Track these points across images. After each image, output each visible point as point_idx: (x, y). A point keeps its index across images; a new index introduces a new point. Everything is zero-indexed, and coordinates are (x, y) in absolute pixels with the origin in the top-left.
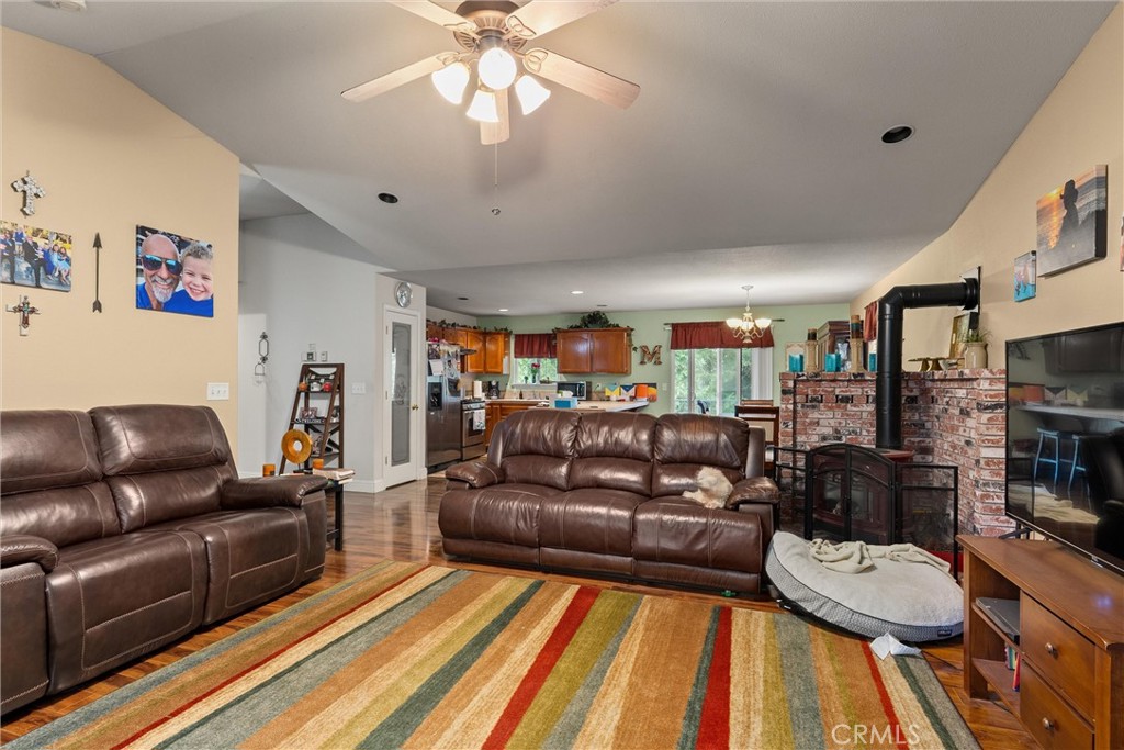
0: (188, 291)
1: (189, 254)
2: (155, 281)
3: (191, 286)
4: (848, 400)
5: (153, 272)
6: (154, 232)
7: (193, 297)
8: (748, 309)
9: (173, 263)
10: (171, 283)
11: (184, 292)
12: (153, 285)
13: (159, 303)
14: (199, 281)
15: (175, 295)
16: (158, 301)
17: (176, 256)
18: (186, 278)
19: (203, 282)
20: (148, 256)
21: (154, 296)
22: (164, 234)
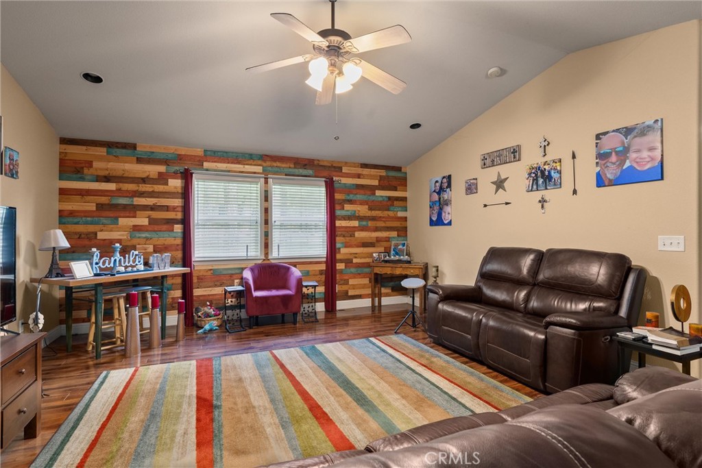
0: (635, 165)
1: (635, 137)
2: (607, 166)
3: (638, 160)
5: (605, 161)
6: (605, 133)
7: (639, 168)
9: (621, 149)
10: (620, 164)
11: (631, 167)
12: (606, 170)
13: (610, 180)
14: (645, 154)
15: (623, 171)
16: (609, 179)
17: (623, 143)
18: (633, 155)
19: (650, 154)
20: (602, 152)
21: (606, 177)
22: (614, 131)
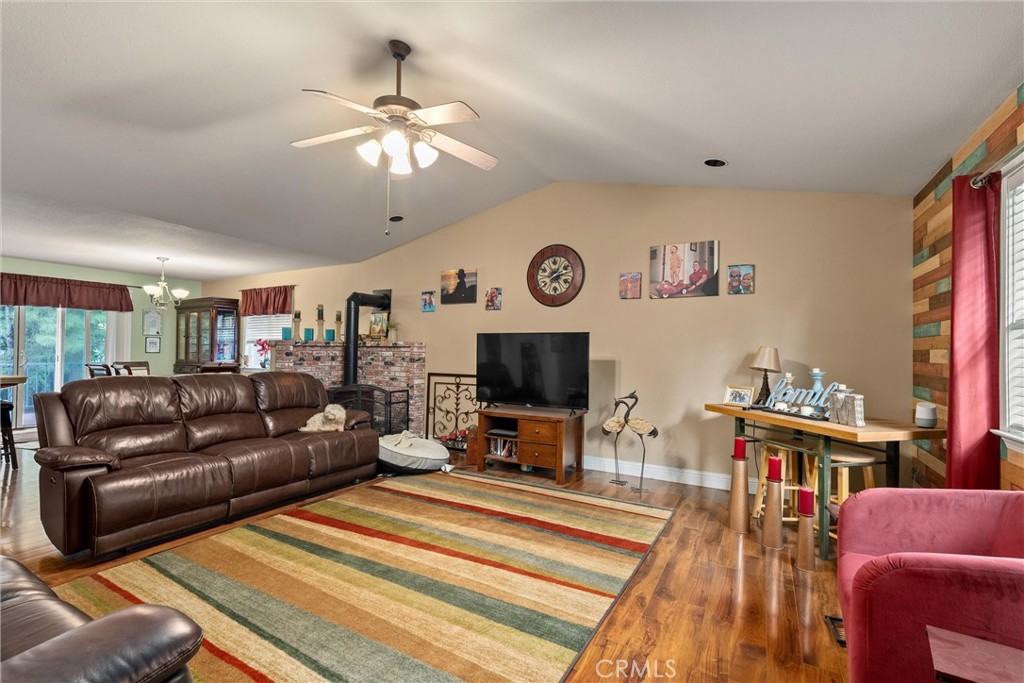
4: (318, 359)
8: (163, 278)
